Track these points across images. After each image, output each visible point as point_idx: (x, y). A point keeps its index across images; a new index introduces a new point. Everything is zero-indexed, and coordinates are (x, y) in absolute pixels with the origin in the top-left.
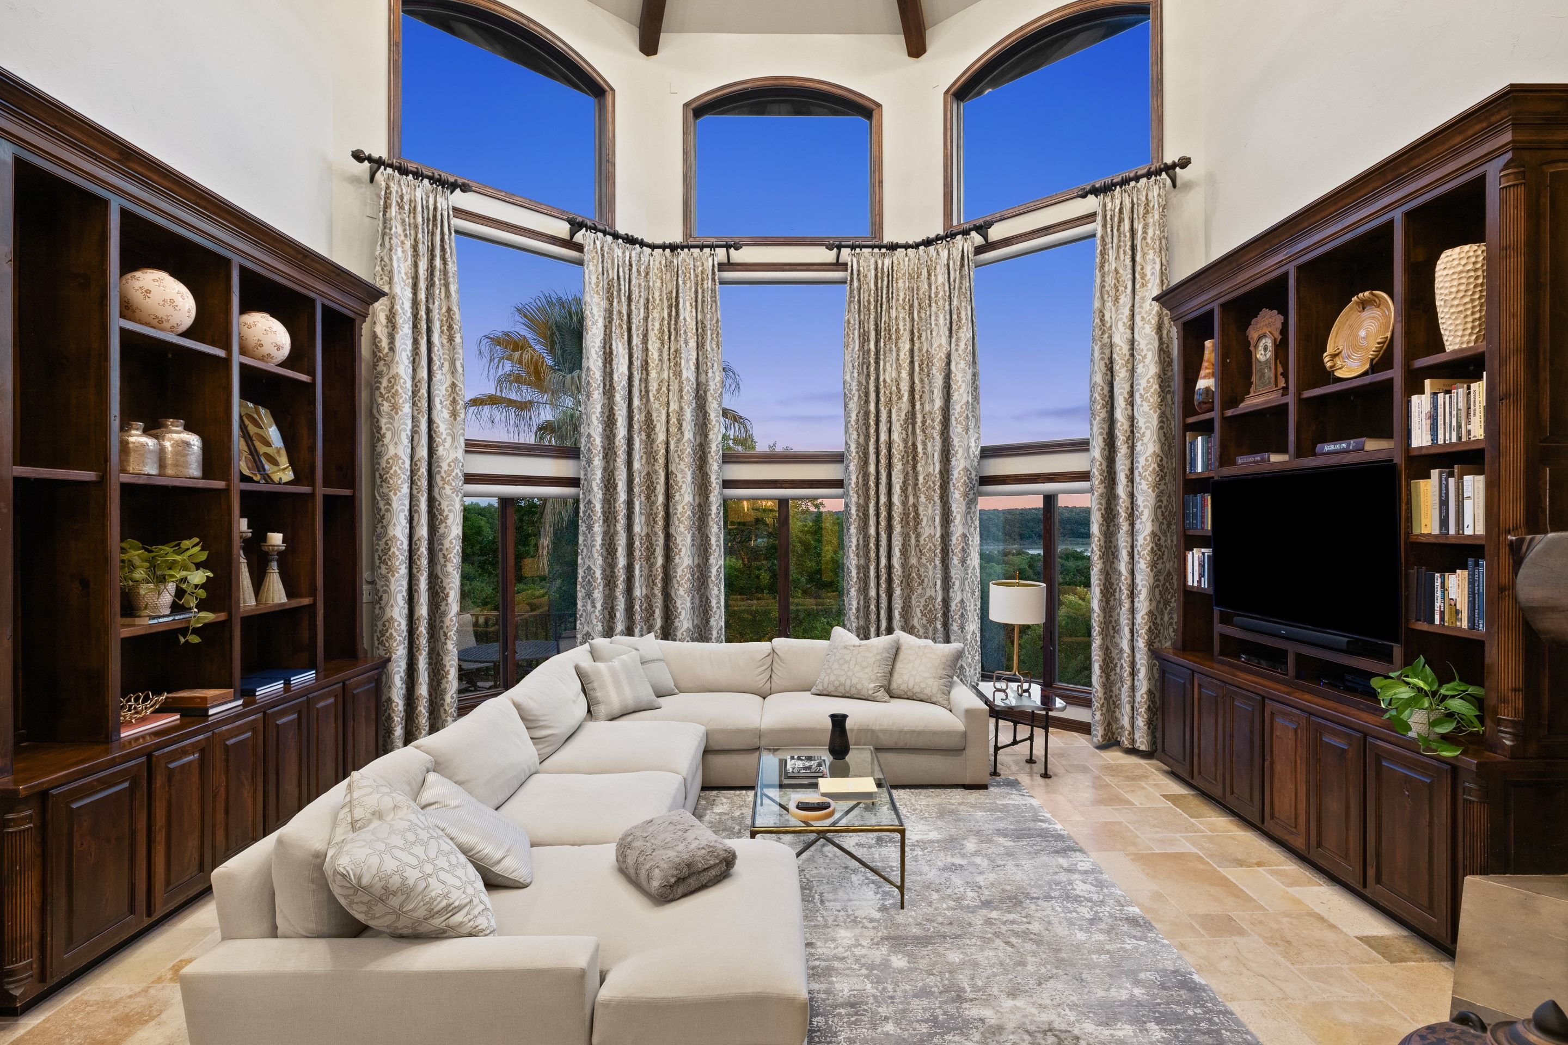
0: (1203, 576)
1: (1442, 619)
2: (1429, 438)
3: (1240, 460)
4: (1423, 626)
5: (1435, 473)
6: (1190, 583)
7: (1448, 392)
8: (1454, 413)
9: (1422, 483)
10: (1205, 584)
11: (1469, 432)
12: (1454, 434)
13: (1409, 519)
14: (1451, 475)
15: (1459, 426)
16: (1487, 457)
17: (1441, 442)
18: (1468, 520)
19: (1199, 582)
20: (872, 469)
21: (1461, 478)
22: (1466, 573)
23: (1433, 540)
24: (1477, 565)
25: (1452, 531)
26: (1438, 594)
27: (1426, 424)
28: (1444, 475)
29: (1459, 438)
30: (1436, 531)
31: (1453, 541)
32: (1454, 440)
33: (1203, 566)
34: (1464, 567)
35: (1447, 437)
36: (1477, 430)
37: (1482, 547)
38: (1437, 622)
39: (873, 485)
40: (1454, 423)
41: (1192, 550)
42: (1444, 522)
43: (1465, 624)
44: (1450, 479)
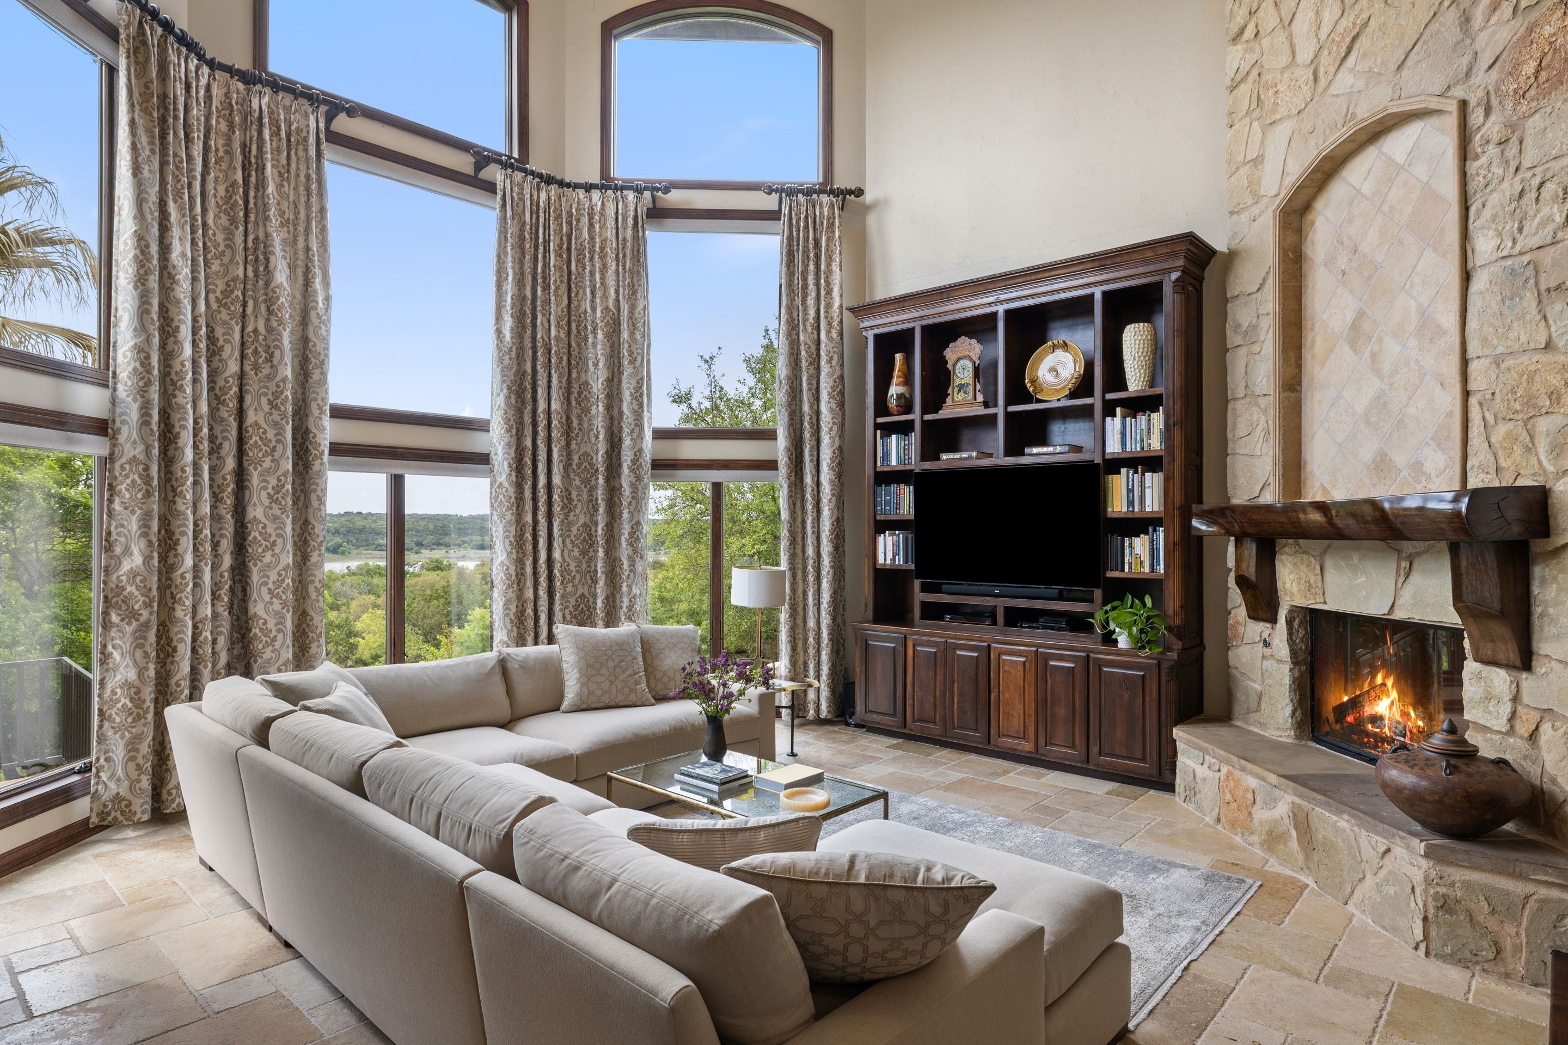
0: (899, 554)
1: (1130, 567)
2: (1120, 446)
3: (944, 457)
4: (1116, 574)
5: (1124, 471)
6: (881, 560)
7: (1135, 417)
8: (1138, 431)
9: (1115, 477)
10: (900, 561)
11: (1150, 445)
12: (1138, 445)
13: (1105, 502)
14: (1136, 472)
15: (1142, 441)
16: (1165, 461)
17: (1128, 449)
18: (1148, 501)
19: (893, 560)
20: (528, 443)
21: (1143, 474)
22: (1147, 537)
23: (1122, 516)
24: (1155, 530)
25: (1136, 509)
26: (1127, 551)
27: (1117, 437)
28: (1131, 472)
29: (1142, 448)
30: (1125, 509)
31: (1138, 516)
32: (1138, 449)
33: (898, 546)
34: (1146, 533)
35: (1133, 447)
36: (1156, 443)
37: (1161, 519)
38: (1126, 570)
39: (529, 462)
40: (1138, 438)
41: (884, 533)
42: (1131, 503)
43: (1147, 570)
44: (1136, 475)
